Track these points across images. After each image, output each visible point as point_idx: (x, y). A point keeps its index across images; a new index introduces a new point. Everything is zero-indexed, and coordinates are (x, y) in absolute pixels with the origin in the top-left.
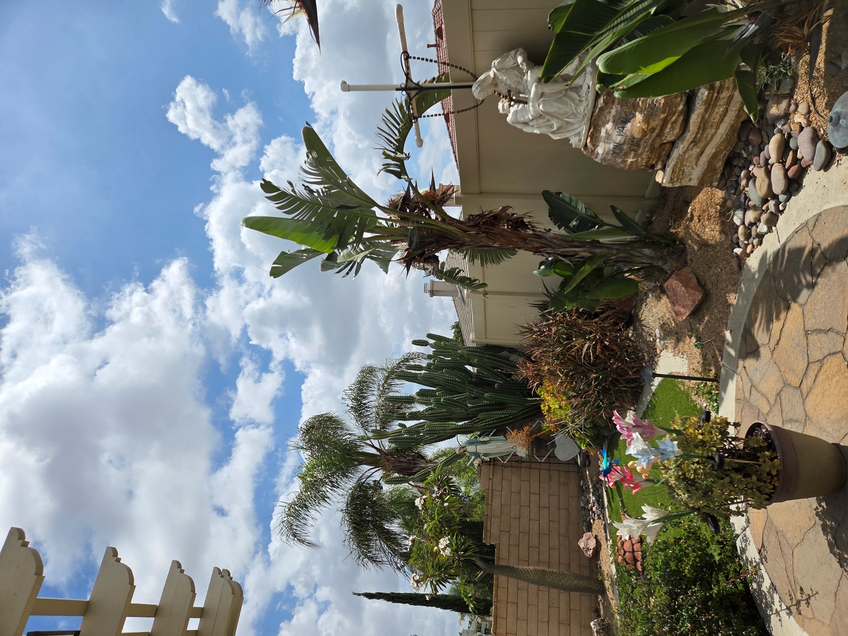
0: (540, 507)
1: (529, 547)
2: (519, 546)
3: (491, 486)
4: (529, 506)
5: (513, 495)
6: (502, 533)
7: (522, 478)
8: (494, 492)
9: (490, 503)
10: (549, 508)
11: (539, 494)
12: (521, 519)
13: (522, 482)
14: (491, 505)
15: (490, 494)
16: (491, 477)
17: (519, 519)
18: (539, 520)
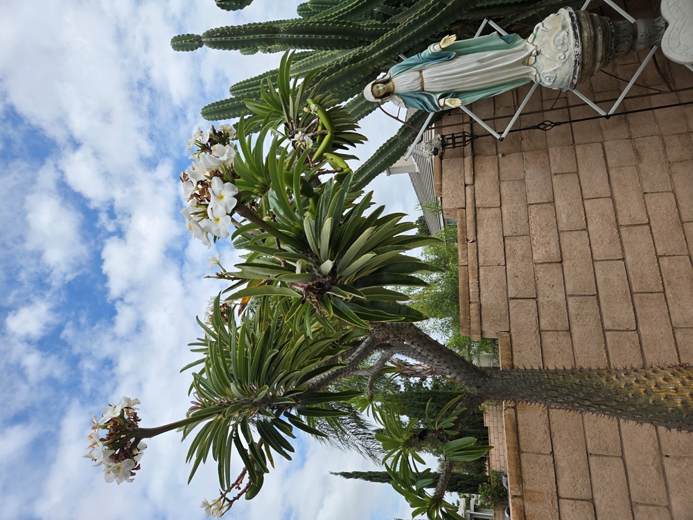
0: (618, 227)
1: (604, 331)
2: (569, 330)
3: (469, 200)
4: (586, 229)
5: (533, 209)
6: (513, 303)
7: (554, 169)
8: (481, 213)
9: (471, 238)
10: (649, 224)
11: (612, 197)
12: (566, 264)
13: (555, 179)
14: (475, 241)
15: (470, 218)
16: (469, 180)
17: (561, 262)
18: (624, 259)
